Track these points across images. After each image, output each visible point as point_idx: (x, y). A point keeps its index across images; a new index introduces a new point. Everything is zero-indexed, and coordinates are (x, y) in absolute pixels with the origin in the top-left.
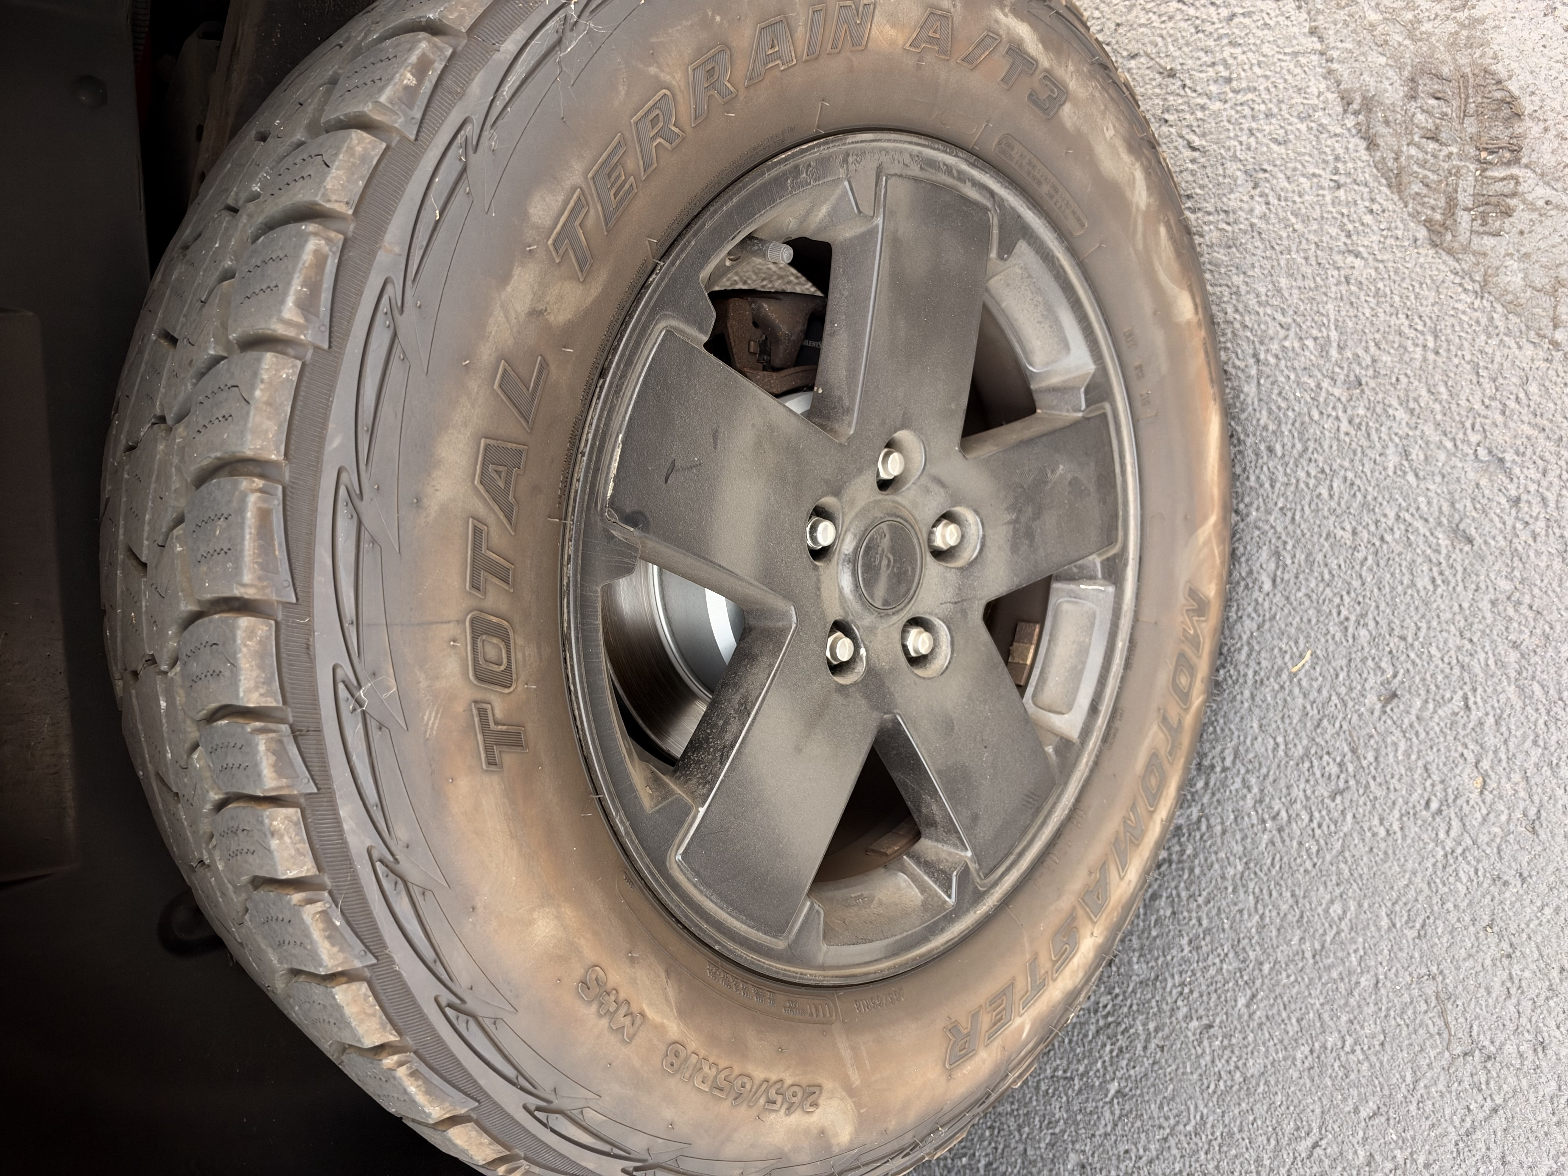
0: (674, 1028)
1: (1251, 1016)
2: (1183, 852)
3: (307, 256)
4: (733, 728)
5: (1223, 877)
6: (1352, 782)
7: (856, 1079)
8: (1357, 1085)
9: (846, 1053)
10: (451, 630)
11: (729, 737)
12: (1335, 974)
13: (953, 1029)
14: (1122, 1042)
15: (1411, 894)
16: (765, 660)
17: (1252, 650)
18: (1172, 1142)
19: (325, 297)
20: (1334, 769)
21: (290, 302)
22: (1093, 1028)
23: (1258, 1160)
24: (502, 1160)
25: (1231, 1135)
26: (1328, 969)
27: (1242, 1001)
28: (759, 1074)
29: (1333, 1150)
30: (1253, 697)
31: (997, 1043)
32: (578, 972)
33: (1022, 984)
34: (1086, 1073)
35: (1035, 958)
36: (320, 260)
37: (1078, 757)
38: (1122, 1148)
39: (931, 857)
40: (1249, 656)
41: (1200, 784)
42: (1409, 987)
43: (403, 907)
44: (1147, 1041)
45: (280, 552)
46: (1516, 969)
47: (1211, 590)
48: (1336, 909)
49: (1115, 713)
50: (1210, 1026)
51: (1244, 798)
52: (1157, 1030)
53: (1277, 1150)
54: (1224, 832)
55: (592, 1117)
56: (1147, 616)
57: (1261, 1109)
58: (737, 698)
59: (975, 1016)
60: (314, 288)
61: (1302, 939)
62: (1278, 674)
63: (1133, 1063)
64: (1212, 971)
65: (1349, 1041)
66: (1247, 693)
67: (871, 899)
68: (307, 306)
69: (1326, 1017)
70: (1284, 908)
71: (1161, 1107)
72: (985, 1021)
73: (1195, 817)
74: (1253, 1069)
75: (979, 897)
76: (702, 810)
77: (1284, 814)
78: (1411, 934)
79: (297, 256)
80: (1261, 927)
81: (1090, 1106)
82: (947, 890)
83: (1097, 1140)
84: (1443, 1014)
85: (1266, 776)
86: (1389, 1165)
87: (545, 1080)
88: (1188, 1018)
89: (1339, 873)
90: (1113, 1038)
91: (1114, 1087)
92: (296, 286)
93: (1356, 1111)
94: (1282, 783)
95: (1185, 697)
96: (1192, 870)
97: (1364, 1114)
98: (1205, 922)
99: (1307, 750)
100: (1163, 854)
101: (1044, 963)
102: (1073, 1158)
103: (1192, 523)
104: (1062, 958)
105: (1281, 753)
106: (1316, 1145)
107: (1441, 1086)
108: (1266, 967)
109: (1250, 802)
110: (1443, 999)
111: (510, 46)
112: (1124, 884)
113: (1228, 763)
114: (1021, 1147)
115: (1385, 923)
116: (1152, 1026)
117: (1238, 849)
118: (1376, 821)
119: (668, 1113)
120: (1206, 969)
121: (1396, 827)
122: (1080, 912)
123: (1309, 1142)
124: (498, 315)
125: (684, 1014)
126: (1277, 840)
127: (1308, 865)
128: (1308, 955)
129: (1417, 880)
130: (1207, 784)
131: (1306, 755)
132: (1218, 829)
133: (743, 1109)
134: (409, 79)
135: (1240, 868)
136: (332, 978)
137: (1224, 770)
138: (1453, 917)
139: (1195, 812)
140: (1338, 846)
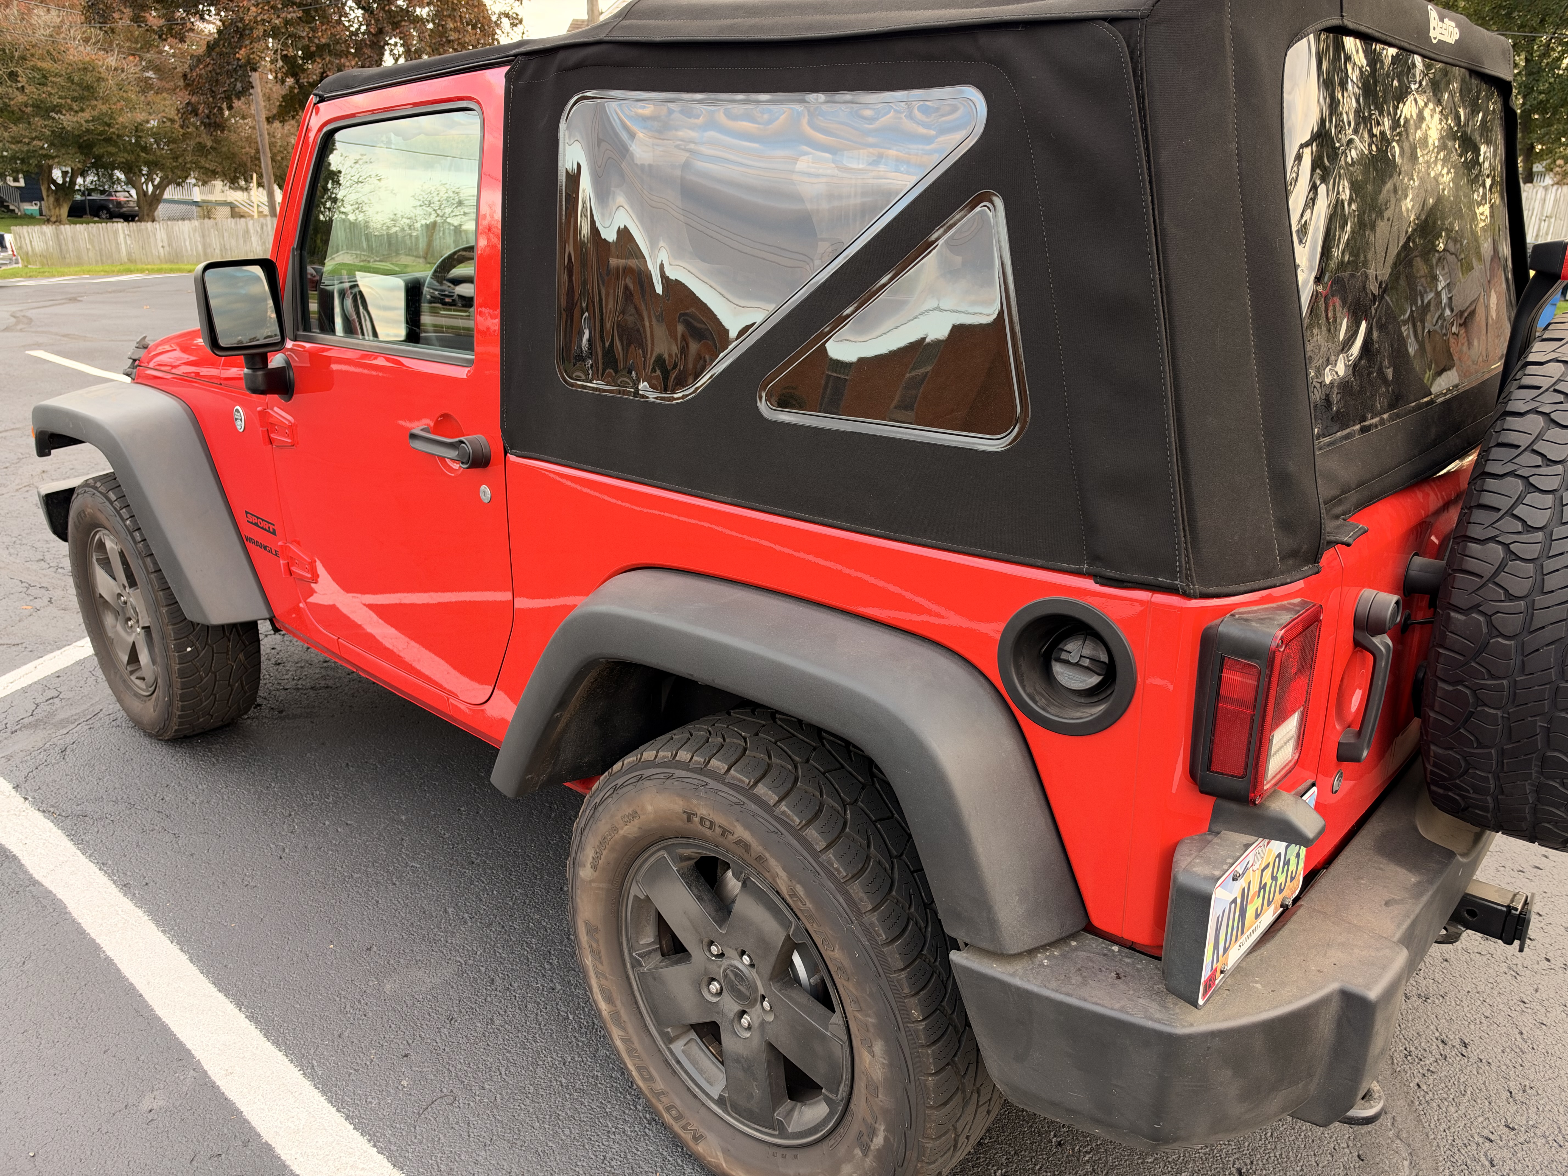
0: (621, 832)
1: (557, 1080)
2: (630, 1094)
3: (795, 818)
4: (696, 891)
5: (609, 1102)
6: (603, 1166)
7: (594, 885)
8: (508, 1100)
9: (601, 885)
10: (711, 816)
11: (694, 888)
12: (547, 1117)
13: (596, 930)
14: (584, 1030)
15: (552, 1158)
16: (713, 914)
17: (678, 1165)
18: (537, 1027)
19: (785, 818)
20: (613, 1163)
21: (786, 809)
22: (596, 1022)
23: (509, 1052)
24: (641, 758)
25: (524, 1048)
26: (551, 1116)
27: (564, 1080)
28: (604, 853)
29: (495, 1079)
30: (662, 1154)
31: (587, 947)
32: (639, 812)
33: (600, 966)
34: (584, 1010)
35: (607, 979)
36: (794, 822)
37: (665, 1043)
38: (549, 1007)
39: (652, 955)
40: (677, 1163)
41: (648, 1116)
42: (525, 1137)
43: (662, 776)
44: (577, 1039)
45: (735, 782)
46: (504, 1172)
47: (700, 1148)
48: (567, 1132)
49: (674, 1072)
50: (564, 1064)
51: (630, 1127)
52: (578, 1045)
53: (508, 1060)
54: (624, 1112)
55: (610, 800)
56: (703, 1110)
57: (525, 1064)
58: (706, 898)
59: (597, 941)
60: (788, 817)
61: (567, 1114)
62: (661, 1168)
63: (574, 1029)
64: (581, 1077)
65: (523, 1107)
66: (665, 1153)
67: (648, 924)
68: (784, 813)
69: (536, 1105)
70: (582, 1116)
71: (551, 1030)
72: (594, 945)
73: (638, 1107)
74: (540, 1071)
75: (633, 967)
76: (675, 869)
77: (613, 1137)
78: (540, 1149)
79: (796, 816)
80: (582, 1103)
81: (571, 1005)
82: (638, 955)
83: (558, 1000)
84: (509, 1141)
85: (630, 1140)
86: (478, 1093)
87: (620, 792)
88: (573, 1058)
89: (578, 1141)
90: (587, 1027)
91: (571, 1017)
92: (789, 812)
93: (501, 1094)
94: (623, 1143)
95: (668, 1109)
96: (621, 1093)
97: (498, 1096)
98: (599, 1085)
99: (627, 1160)
100: (635, 1087)
101: (603, 982)
102: (559, 987)
103: (726, 1152)
104: (602, 991)
105: (634, 1150)
106: (501, 1074)
107: (488, 1125)
108: (568, 1096)
109: (627, 1129)
110: (513, 1145)
111: (841, 900)
112: (616, 1036)
113: (646, 1130)
114: (577, 970)
115: (550, 1144)
116: (580, 1044)
117: (614, 1114)
118: (584, 1164)
119: (603, 821)
120: (584, 1076)
121: (577, 1169)
122: (614, 1008)
123: (503, 1073)
124: (776, 863)
125: (624, 837)
126: (606, 1129)
127: (589, 1133)
128: (560, 1113)
129: (555, 1164)
130: (646, 1118)
131: (626, 1158)
132: (627, 1112)
133: (598, 843)
134: (836, 866)
135: (608, 1110)
136: (658, 752)
137: (645, 1127)
138: (535, 1166)
139: (639, 1108)
140: (587, 1147)
